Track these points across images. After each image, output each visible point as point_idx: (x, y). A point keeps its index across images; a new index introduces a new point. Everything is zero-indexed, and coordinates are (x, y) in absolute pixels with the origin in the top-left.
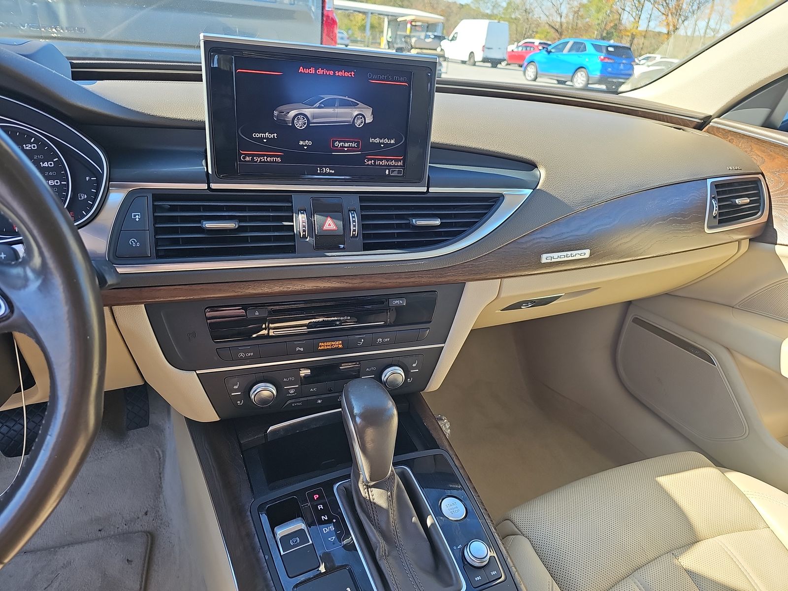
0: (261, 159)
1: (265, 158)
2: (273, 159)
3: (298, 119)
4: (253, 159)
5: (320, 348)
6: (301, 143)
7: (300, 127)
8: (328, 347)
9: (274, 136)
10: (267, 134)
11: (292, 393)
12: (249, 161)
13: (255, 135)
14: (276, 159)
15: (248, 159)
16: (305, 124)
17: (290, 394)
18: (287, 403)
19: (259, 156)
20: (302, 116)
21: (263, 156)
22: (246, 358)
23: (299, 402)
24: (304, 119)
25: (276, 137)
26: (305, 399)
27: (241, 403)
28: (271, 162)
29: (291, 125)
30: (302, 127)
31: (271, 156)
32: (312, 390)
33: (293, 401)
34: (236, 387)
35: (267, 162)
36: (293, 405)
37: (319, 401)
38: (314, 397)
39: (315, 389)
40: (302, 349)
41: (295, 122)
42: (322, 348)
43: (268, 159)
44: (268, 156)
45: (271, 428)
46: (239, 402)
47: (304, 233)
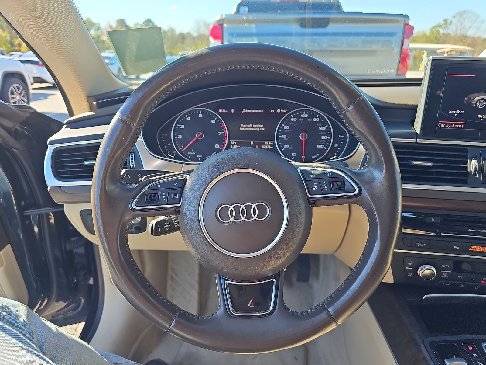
0: (451, 126)
1: (454, 125)
2: (459, 126)
3: (480, 102)
4: (445, 126)
5: (470, 249)
6: (479, 116)
7: (480, 107)
8: (477, 250)
9: (462, 112)
10: (457, 111)
11: (445, 276)
12: (443, 127)
13: (450, 112)
14: (460, 126)
15: (442, 126)
16: (484, 105)
17: (444, 276)
18: (440, 282)
19: (450, 124)
20: (483, 100)
21: (453, 124)
22: (420, 247)
23: (448, 283)
24: (484, 102)
25: (463, 113)
26: (454, 282)
27: (410, 275)
28: (457, 128)
29: (474, 105)
30: (482, 107)
31: (457, 124)
32: (459, 277)
33: (444, 281)
34: (410, 264)
35: (455, 128)
36: (444, 284)
37: (462, 286)
38: (460, 282)
39: (461, 277)
40: (458, 248)
41: (478, 104)
42: (472, 249)
43: (455, 126)
44: (455, 124)
45: (426, 296)
46: (409, 274)
47: (475, 172)
